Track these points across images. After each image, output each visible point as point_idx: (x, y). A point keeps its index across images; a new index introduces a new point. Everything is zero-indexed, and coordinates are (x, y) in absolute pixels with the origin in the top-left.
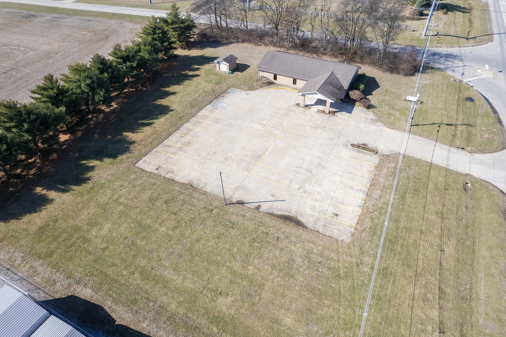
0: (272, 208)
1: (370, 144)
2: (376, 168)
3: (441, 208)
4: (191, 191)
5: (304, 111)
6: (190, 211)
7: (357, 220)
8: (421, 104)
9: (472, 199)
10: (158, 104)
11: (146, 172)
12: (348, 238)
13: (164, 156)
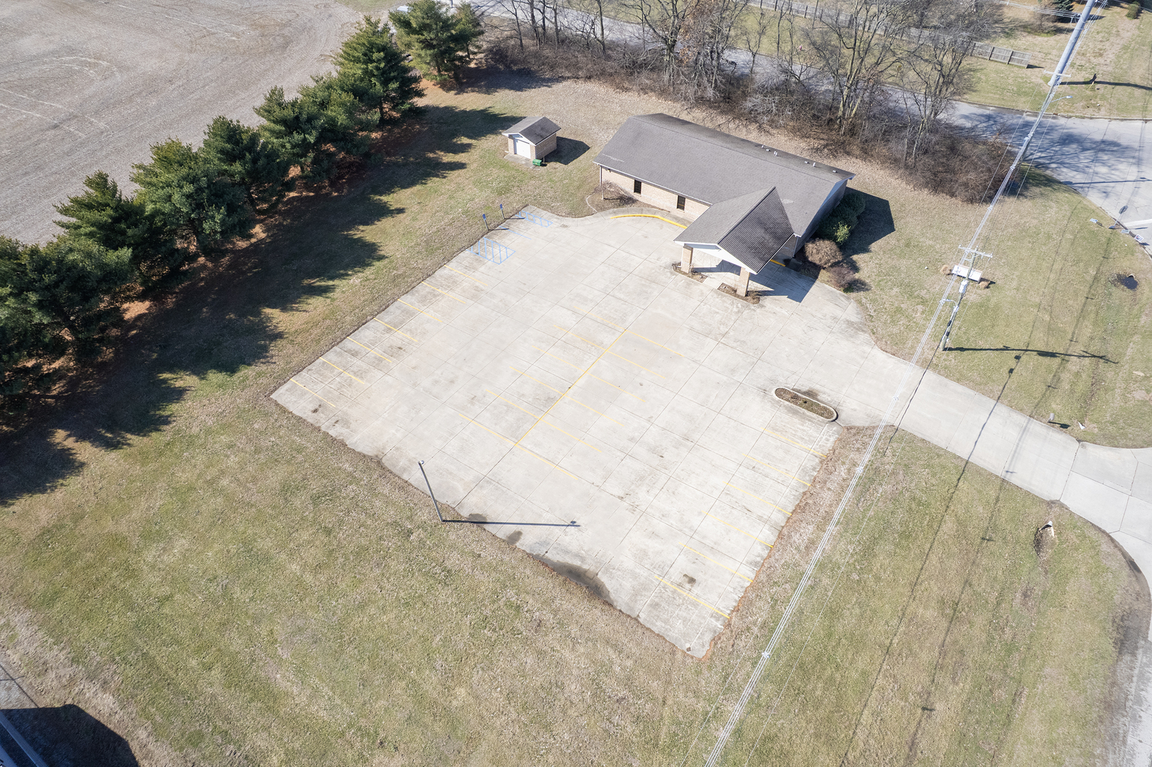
0: (545, 543)
1: (824, 393)
2: (821, 462)
3: (956, 588)
4: (375, 476)
5: (689, 284)
6: (362, 529)
7: (736, 601)
8: (988, 287)
9: (1046, 572)
10: (356, 237)
11: (290, 415)
12: (703, 646)
13: (338, 379)
